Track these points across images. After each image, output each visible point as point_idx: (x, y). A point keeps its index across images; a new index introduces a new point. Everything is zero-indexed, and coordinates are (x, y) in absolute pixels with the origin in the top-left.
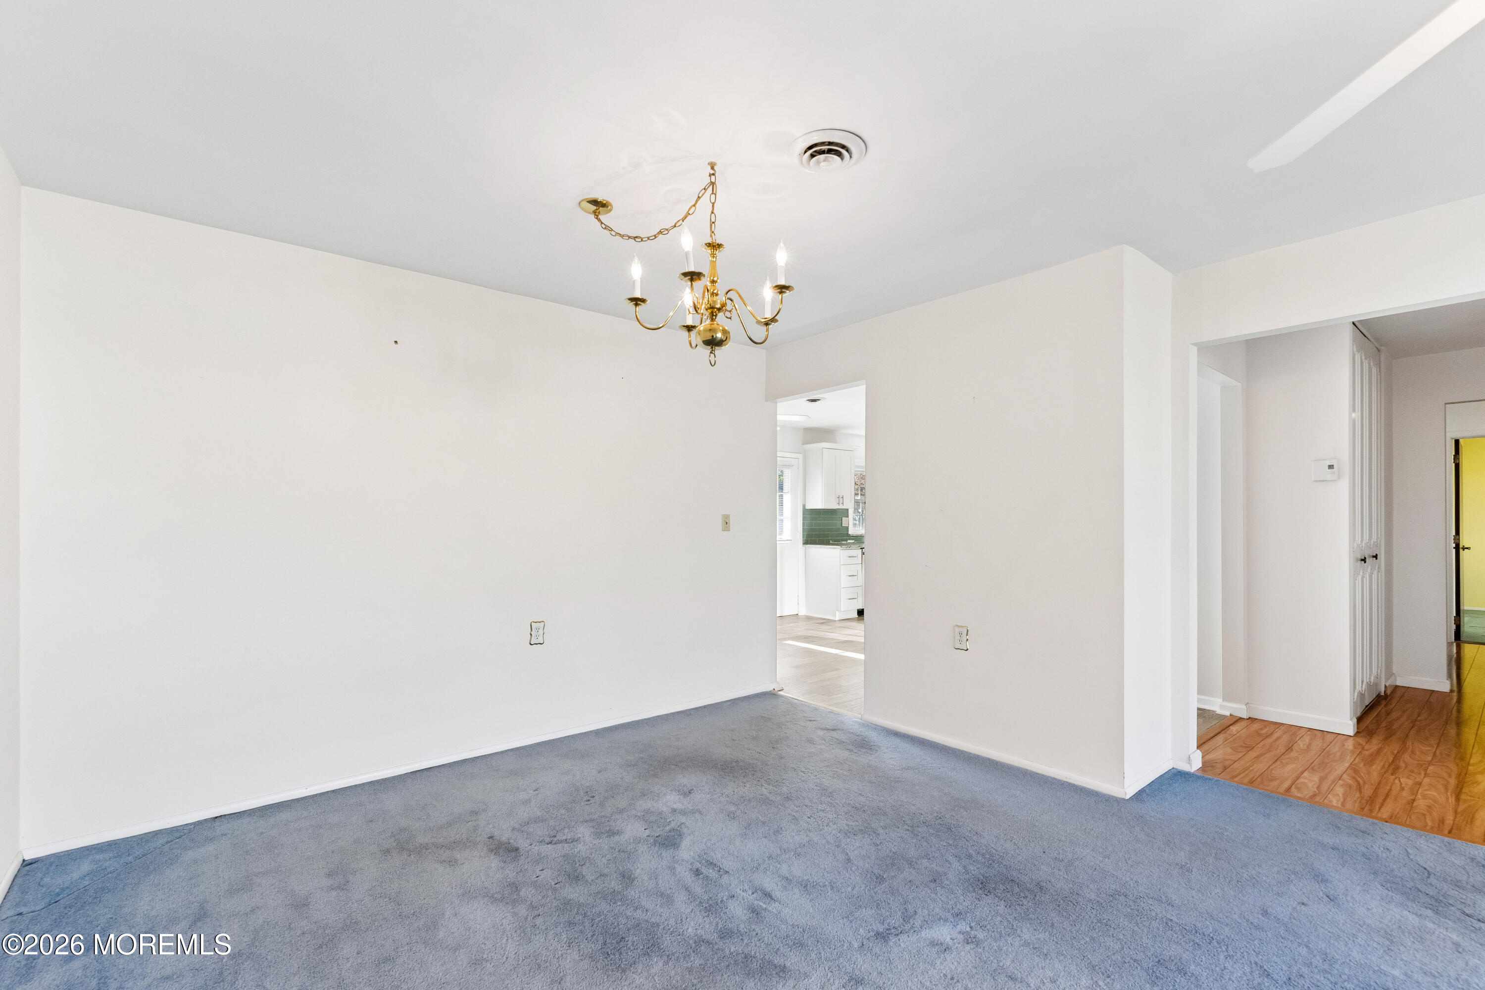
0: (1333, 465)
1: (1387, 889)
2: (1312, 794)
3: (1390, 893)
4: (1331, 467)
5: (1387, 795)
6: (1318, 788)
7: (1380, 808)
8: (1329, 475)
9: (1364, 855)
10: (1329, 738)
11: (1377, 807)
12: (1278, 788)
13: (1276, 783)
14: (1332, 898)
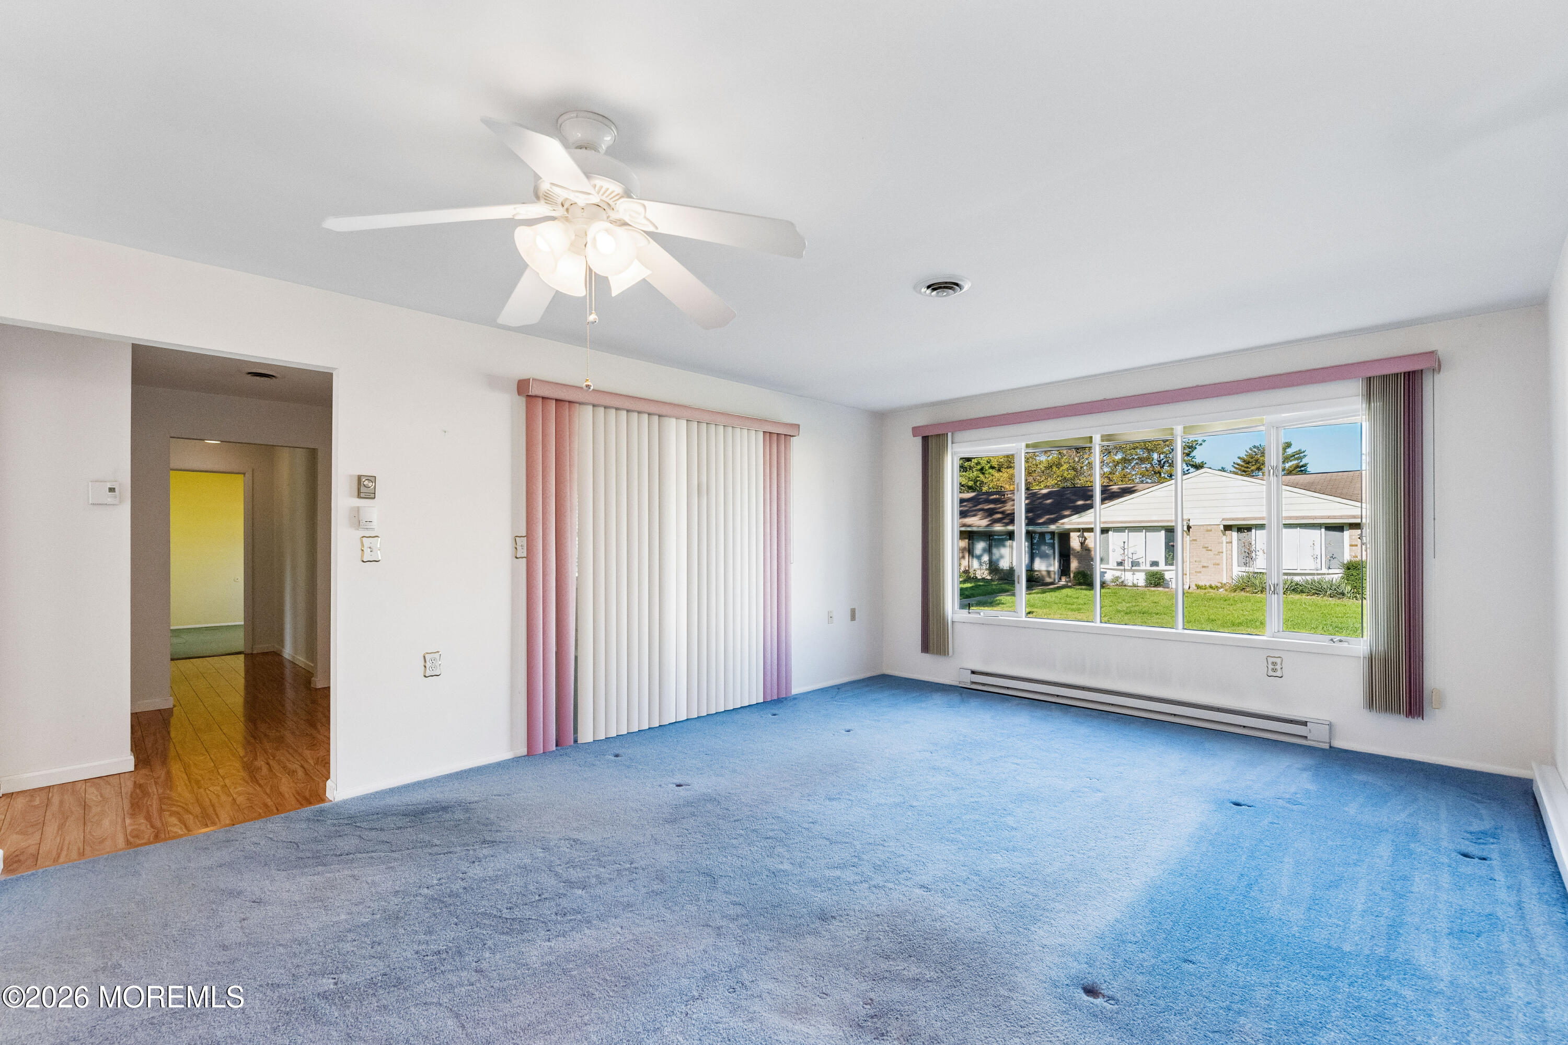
0: (114, 489)
1: (283, 870)
2: (153, 835)
3: (289, 872)
4: (112, 490)
5: (213, 806)
6: (152, 826)
7: (218, 818)
8: (109, 498)
9: (246, 857)
10: (115, 781)
11: (215, 817)
12: (116, 846)
13: (108, 843)
14: (258, 901)
